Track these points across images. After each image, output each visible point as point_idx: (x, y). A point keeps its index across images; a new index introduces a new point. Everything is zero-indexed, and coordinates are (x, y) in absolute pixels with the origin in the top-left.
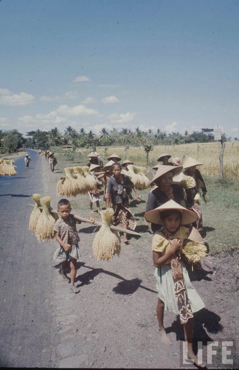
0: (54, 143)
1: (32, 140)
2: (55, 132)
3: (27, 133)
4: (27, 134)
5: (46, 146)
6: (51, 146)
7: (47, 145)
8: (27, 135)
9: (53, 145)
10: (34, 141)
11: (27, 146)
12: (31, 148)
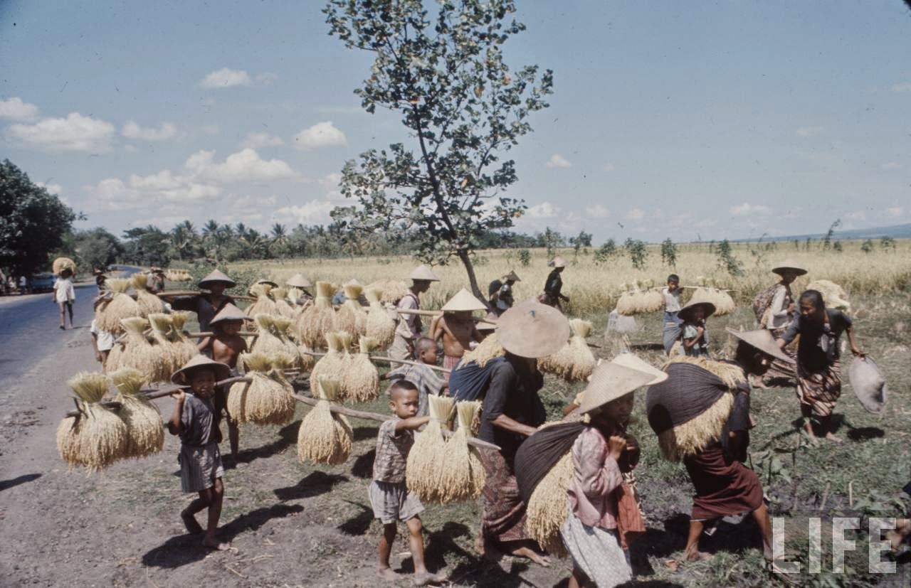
0: (178, 254)
1: (137, 248)
2: (180, 234)
3: (125, 231)
4: (127, 234)
5: (164, 259)
6: (173, 260)
7: (166, 257)
8: (126, 237)
9: (177, 259)
10: (140, 248)
11: (127, 260)
12: (134, 264)
